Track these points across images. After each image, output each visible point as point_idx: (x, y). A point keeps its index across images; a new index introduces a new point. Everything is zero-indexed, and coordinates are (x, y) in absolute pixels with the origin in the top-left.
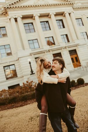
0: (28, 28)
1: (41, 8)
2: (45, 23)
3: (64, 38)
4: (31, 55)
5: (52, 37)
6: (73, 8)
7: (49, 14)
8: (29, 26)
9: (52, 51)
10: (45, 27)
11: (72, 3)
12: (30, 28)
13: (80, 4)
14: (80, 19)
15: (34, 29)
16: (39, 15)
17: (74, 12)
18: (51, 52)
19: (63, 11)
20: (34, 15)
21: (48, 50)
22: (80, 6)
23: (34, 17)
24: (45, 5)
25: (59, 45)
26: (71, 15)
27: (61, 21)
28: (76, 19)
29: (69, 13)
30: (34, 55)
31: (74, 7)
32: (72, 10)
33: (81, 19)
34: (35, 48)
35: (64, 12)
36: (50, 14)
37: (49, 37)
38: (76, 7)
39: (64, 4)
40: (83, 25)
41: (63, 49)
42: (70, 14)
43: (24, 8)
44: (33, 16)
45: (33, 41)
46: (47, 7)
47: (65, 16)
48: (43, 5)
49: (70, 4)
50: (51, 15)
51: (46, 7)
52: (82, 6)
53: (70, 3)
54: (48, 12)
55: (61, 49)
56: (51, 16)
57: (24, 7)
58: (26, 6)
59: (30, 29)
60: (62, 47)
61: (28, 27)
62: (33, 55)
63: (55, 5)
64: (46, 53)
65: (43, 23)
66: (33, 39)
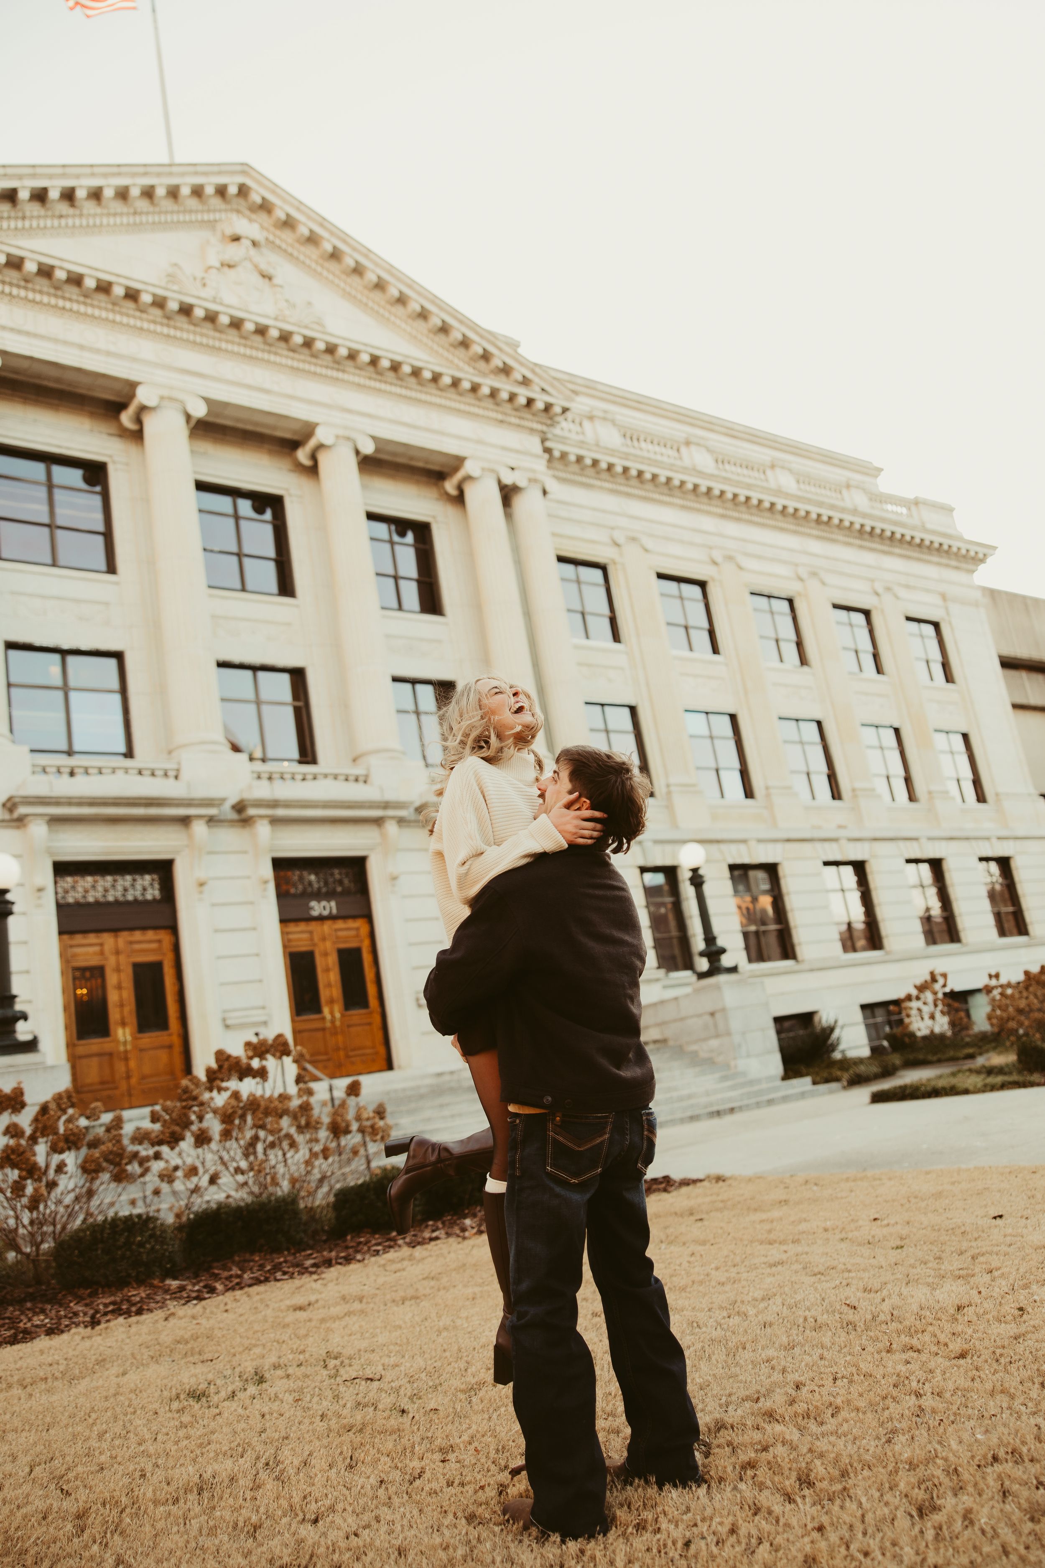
0: (39, 511)
1: (231, 342)
2: (245, 506)
3: (417, 713)
4: (20, 822)
5: (298, 676)
6: (548, 450)
7: (309, 430)
8: (50, 486)
9: (275, 821)
10: (239, 555)
11: (548, 408)
12: (63, 516)
13: (611, 438)
14: (598, 574)
15: (108, 535)
16: (200, 411)
17: (552, 485)
18: (263, 829)
19: (451, 447)
20: (143, 396)
21: (227, 806)
22: (612, 452)
23: (143, 408)
24: (285, 337)
25: (359, 771)
26: (520, 503)
27: (410, 537)
28: (561, 559)
29: (508, 480)
30: (55, 821)
31: (558, 448)
32: (540, 465)
33: (604, 568)
34: (70, 753)
35: (458, 461)
36: (322, 435)
37: (255, 669)
38: (573, 452)
39: (475, 388)
40: (616, 637)
41: (391, 828)
42: (508, 494)
43: (42, 283)
44: (132, 396)
45: (71, 660)
46: (301, 361)
47: (459, 499)
48: (261, 331)
49: (522, 401)
50: (320, 446)
51: (284, 358)
52: (626, 456)
53: (530, 402)
54: (300, 412)
55: (378, 822)
56: (322, 458)
57: (46, 272)
58: (76, 280)
59: (51, 526)
60: (386, 805)
61: (42, 492)
62: (38, 830)
63: (385, 363)
64: (199, 828)
65: (224, 503)
66: (66, 646)
